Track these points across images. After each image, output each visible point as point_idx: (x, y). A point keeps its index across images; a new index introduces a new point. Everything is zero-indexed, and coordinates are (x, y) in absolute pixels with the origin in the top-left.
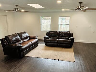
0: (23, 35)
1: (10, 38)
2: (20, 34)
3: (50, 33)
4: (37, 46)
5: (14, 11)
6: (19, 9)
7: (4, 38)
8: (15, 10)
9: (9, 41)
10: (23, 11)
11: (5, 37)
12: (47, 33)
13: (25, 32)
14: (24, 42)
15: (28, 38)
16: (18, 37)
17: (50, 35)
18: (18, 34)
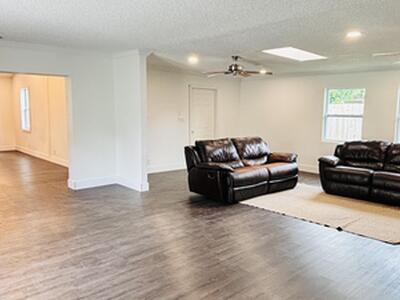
0: (248, 146)
1: (208, 148)
2: (240, 142)
3: (350, 147)
4: (292, 188)
5: (227, 73)
6: (240, 68)
7: (194, 145)
8: (231, 70)
9: (205, 153)
10: (263, 72)
11: (196, 143)
12: (338, 147)
13: (258, 140)
14: (246, 165)
15: (266, 158)
16: (233, 150)
17: (347, 156)
18: (234, 142)
